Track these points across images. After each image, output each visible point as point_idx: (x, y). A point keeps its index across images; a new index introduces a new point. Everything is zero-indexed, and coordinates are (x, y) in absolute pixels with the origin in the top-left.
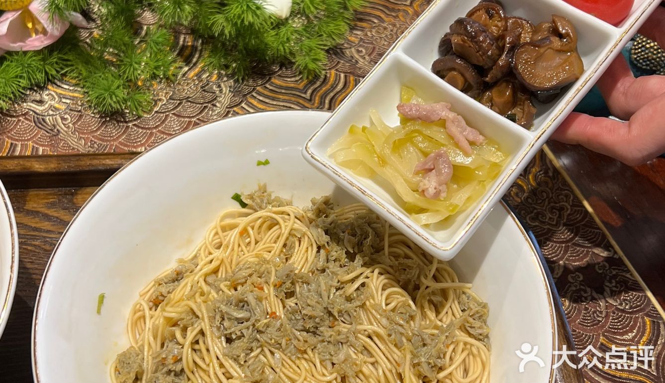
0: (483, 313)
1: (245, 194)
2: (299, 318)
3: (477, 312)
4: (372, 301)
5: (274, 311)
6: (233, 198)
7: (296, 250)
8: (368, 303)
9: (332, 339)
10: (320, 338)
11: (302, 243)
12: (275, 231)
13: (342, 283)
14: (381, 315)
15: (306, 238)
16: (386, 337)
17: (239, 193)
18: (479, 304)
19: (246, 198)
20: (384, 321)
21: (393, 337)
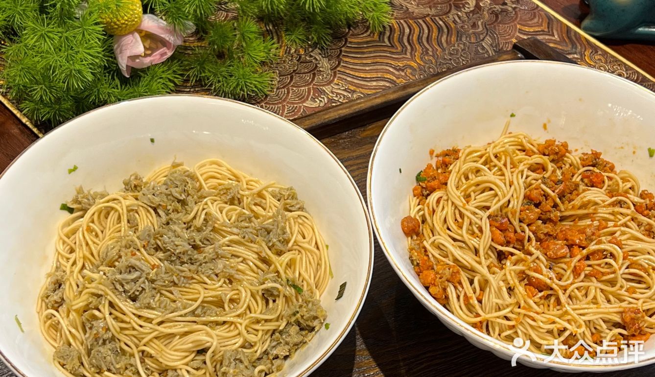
0: (292, 194)
1: (69, 201)
2: (175, 258)
3: (289, 195)
4: (218, 222)
5: (153, 264)
6: (61, 209)
7: (139, 220)
8: (216, 225)
9: (207, 260)
10: (198, 264)
11: (140, 213)
12: (113, 216)
13: (188, 223)
14: (230, 228)
15: (141, 208)
16: (242, 240)
17: (65, 203)
18: (288, 189)
19: (72, 204)
20: (235, 230)
21: (247, 237)
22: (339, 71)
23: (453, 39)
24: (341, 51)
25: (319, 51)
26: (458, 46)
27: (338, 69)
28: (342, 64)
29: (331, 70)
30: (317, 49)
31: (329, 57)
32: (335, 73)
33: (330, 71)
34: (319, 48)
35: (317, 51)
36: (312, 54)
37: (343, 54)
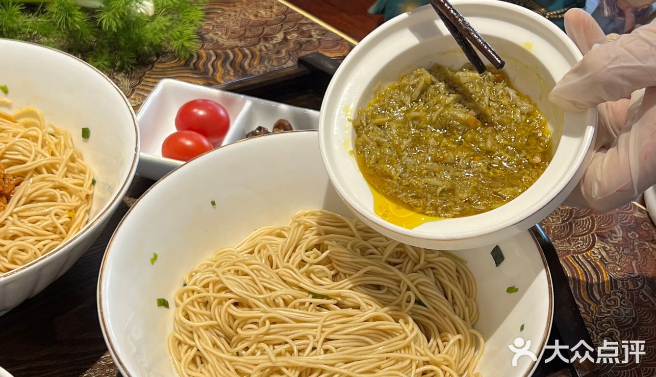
22: (137, 88)
23: (256, 63)
24: (144, 74)
25: (124, 75)
26: (260, 67)
27: (137, 87)
28: (142, 83)
29: (130, 88)
30: (123, 73)
31: (131, 79)
32: (133, 91)
33: (128, 89)
34: (124, 73)
35: (122, 74)
36: (115, 77)
37: (146, 76)
